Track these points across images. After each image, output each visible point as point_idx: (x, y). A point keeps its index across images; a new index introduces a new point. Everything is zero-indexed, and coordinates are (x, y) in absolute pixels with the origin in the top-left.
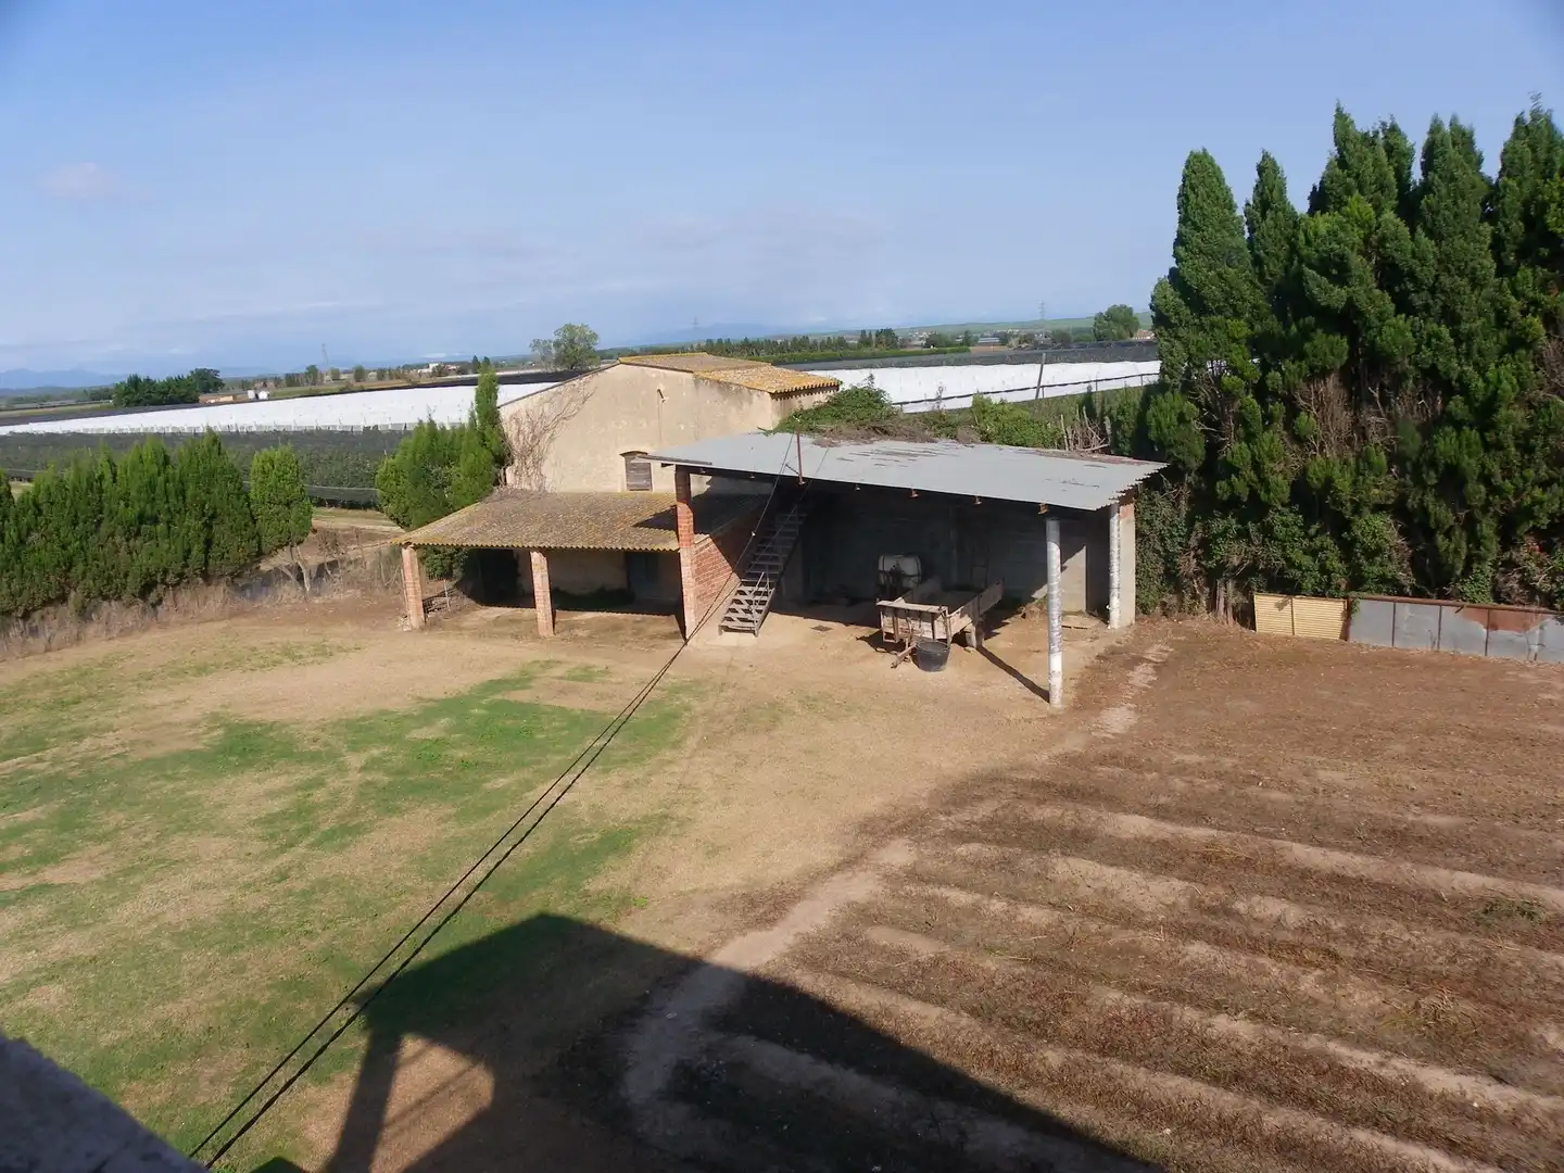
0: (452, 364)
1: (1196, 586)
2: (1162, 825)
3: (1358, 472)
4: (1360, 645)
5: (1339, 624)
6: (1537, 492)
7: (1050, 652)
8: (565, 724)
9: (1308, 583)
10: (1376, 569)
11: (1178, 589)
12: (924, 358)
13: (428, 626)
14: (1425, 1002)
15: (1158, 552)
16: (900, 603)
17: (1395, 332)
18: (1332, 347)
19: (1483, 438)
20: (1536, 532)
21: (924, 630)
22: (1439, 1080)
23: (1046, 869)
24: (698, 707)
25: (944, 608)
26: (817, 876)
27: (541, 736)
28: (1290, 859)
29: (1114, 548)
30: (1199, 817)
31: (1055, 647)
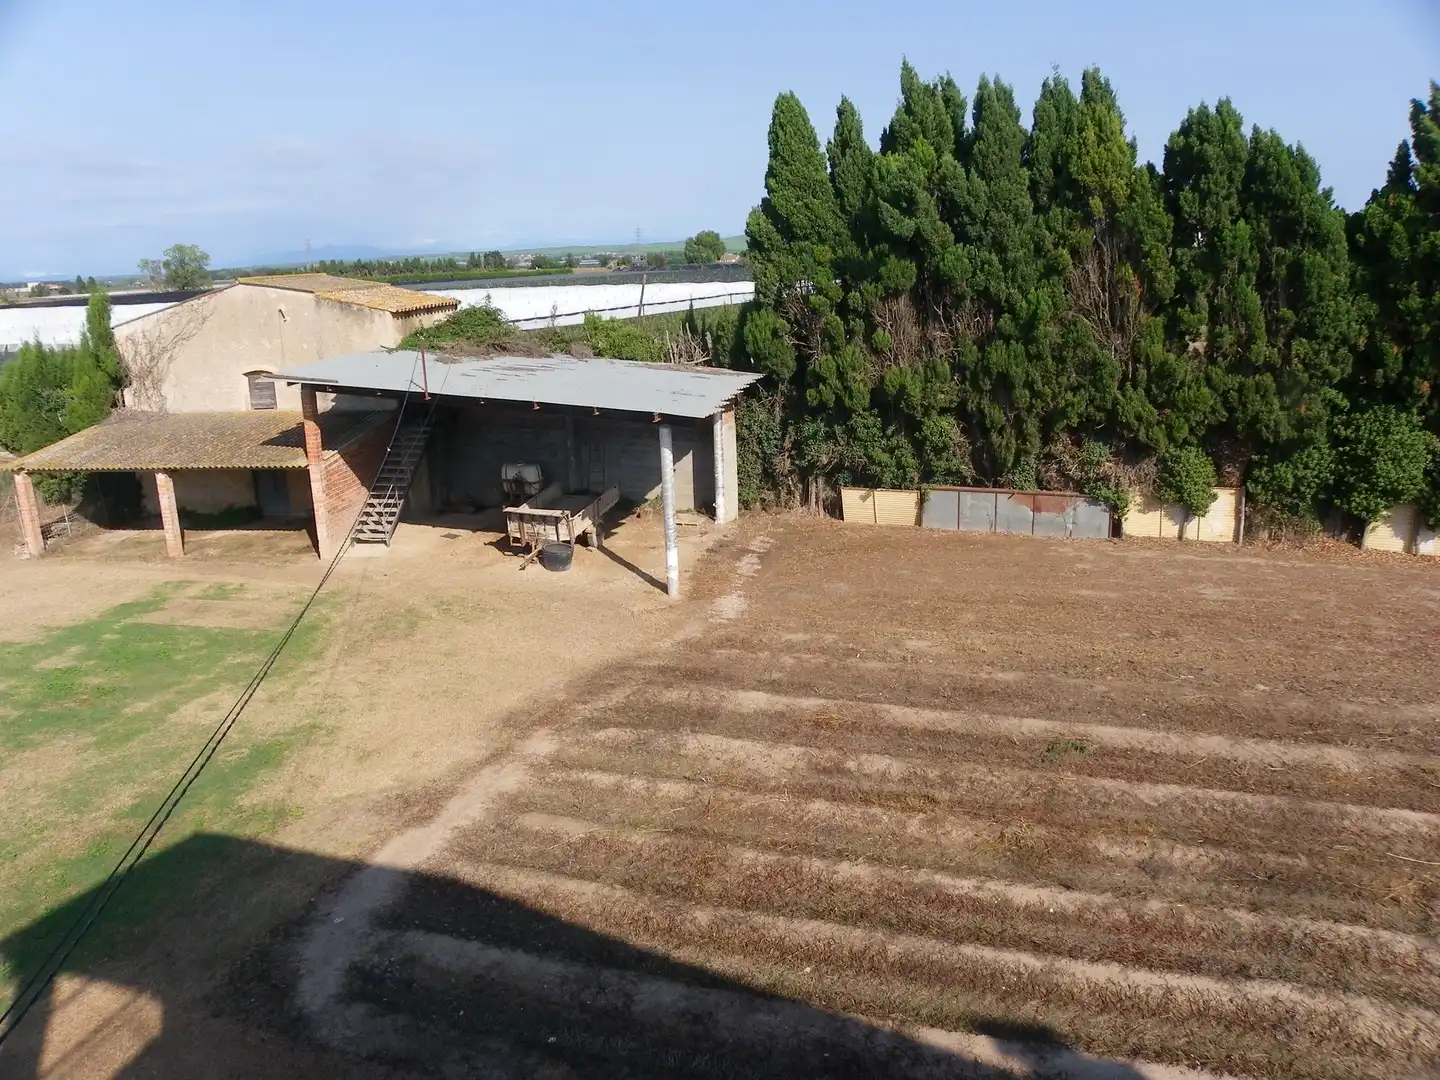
0: (54, 283)
1: (791, 483)
2: (776, 698)
3: (927, 380)
4: (931, 530)
5: (914, 512)
6: (1069, 395)
7: (667, 548)
8: (203, 643)
9: (887, 477)
10: (943, 464)
11: (775, 486)
12: (530, 279)
13: (47, 553)
14: (1009, 832)
15: (757, 454)
16: (525, 509)
17: (955, 258)
18: (901, 271)
19: (1027, 351)
20: (1070, 430)
21: (549, 533)
22: (1024, 895)
23: (678, 747)
24: (336, 617)
25: (568, 512)
26: (468, 770)
27: (179, 657)
28: (889, 719)
29: (718, 452)
30: (807, 689)
31: (672, 544)
